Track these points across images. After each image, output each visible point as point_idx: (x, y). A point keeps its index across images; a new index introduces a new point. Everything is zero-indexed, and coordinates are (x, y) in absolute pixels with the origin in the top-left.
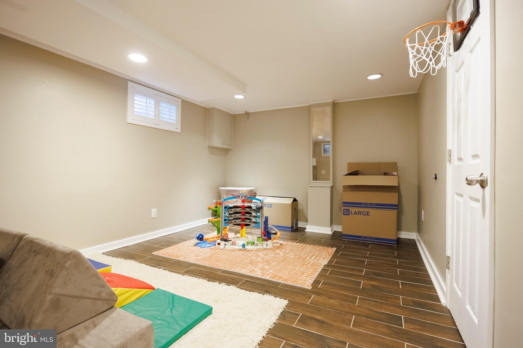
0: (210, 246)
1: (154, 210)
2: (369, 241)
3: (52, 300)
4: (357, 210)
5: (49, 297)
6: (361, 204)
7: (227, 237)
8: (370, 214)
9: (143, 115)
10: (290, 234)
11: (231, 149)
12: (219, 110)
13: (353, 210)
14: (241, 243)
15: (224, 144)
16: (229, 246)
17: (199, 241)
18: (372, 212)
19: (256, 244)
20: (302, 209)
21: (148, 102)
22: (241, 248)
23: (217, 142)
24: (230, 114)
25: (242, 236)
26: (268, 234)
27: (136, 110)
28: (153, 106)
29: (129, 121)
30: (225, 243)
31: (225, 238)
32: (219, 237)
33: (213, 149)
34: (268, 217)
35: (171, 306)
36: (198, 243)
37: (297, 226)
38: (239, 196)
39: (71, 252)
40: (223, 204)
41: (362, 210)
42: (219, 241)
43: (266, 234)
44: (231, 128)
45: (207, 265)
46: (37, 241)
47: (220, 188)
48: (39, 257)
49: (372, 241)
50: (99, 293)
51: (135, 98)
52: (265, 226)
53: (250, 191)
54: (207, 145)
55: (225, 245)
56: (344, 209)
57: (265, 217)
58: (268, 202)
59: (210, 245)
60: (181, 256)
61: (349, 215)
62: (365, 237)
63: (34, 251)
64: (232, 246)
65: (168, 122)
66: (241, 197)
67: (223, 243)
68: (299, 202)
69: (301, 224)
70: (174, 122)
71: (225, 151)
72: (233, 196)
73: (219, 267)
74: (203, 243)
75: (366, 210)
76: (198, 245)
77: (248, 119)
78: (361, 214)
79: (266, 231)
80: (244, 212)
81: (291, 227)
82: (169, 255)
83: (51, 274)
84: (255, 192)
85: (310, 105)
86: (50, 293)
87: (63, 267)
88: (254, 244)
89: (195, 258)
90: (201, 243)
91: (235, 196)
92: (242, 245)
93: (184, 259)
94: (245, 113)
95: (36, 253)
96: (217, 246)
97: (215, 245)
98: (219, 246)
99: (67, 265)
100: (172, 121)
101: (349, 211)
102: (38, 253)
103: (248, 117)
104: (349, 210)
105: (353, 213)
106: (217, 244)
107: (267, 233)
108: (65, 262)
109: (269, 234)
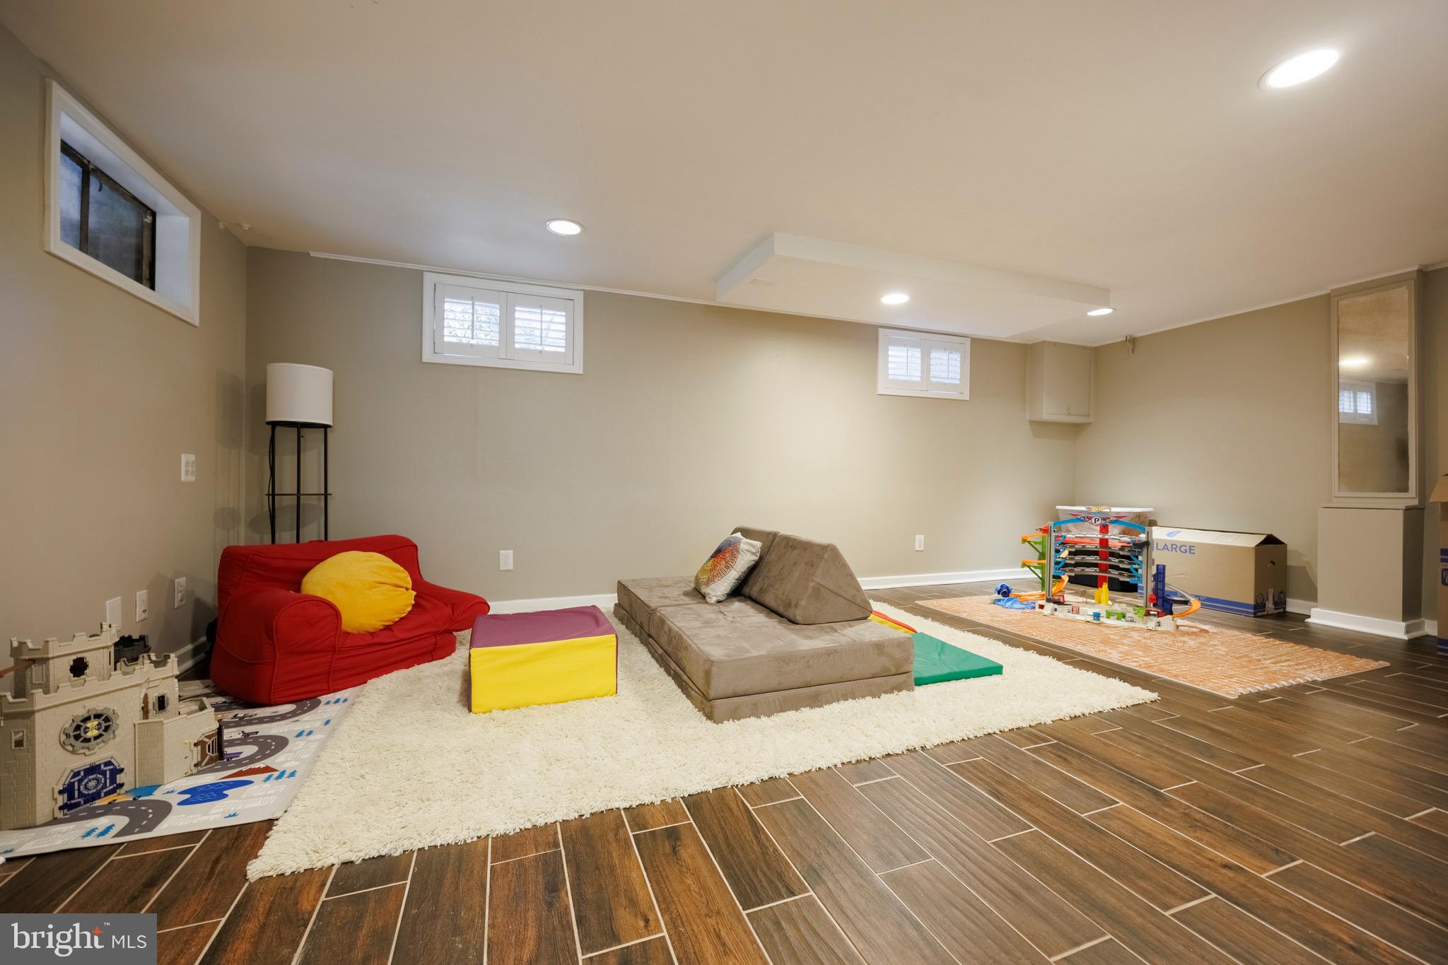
0: (1024, 608)
1: (920, 538)
3: (814, 588)
5: (812, 584)
7: (1061, 598)
9: (901, 378)
10: (1251, 619)
11: (1089, 424)
12: (1055, 344)
14: (1091, 611)
15: (1069, 414)
16: (1062, 612)
17: (1000, 597)
19: (1129, 619)
20: (1304, 567)
21: (910, 354)
22: (1090, 619)
23: (1049, 410)
24: (1085, 348)
25: (1100, 603)
26: (1165, 604)
27: (890, 372)
28: (919, 361)
29: (881, 390)
30: (1056, 606)
31: (1056, 598)
32: (1043, 595)
33: (1041, 427)
34: (1164, 566)
35: (939, 650)
36: (999, 600)
37: (1285, 608)
38: (1090, 518)
39: (828, 546)
40: (1052, 531)
42: (1043, 602)
43: (1160, 602)
44: (1090, 378)
45: (1008, 630)
46: (792, 537)
47: (1058, 507)
48: (797, 551)
50: (854, 596)
51: (890, 353)
52: (1156, 585)
53: (1137, 516)
54: (1028, 418)
55: (1056, 610)
56: (1443, 570)
57: (1158, 566)
58: (1181, 542)
59: (1023, 606)
60: (964, 612)
63: (791, 547)
64: (1070, 614)
65: (945, 384)
66: (1093, 520)
67: (1049, 607)
68: (1289, 548)
69: (1294, 606)
70: (958, 382)
71: (1074, 430)
72: (1075, 518)
73: (1033, 635)
74: (1008, 601)
76: (999, 603)
77: (1133, 352)
79: (1160, 595)
80: (1106, 552)
81: (1255, 605)
82: (943, 608)
83: (811, 565)
84: (1152, 519)
85: (1330, 291)
86: (812, 581)
87: (822, 558)
88: (1124, 616)
89: (989, 618)
90: (1003, 600)
91: (1079, 517)
92: (1092, 614)
93: (968, 615)
94: (1125, 339)
95: (794, 548)
96: (1037, 609)
97: (1034, 608)
98: (1041, 610)
99: (826, 556)
100: (953, 382)
102: (795, 548)
103: (1133, 349)
106: (1037, 606)
107: (1163, 601)
108: (824, 553)
109: (1166, 602)
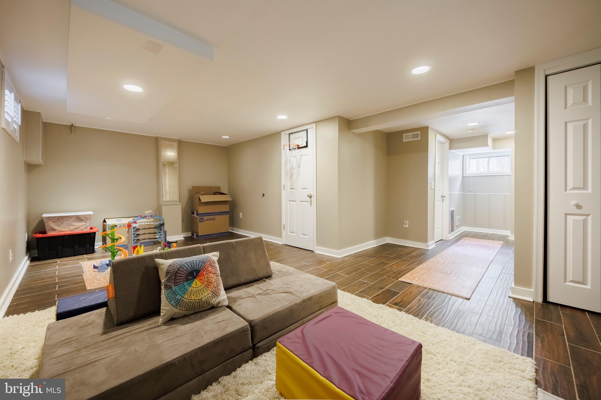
2: (215, 236)
4: (208, 217)
6: (210, 213)
8: (216, 219)
13: (205, 218)
18: (217, 217)
29: (3, 125)
38: (146, 217)
41: (211, 217)
43: (167, 244)
47: (44, 216)
49: (216, 236)
56: (200, 218)
61: (203, 222)
62: (213, 234)
66: (148, 217)
75: (213, 217)
78: (211, 220)
94: (71, 125)
101: (203, 220)
104: (203, 218)
105: (205, 220)
